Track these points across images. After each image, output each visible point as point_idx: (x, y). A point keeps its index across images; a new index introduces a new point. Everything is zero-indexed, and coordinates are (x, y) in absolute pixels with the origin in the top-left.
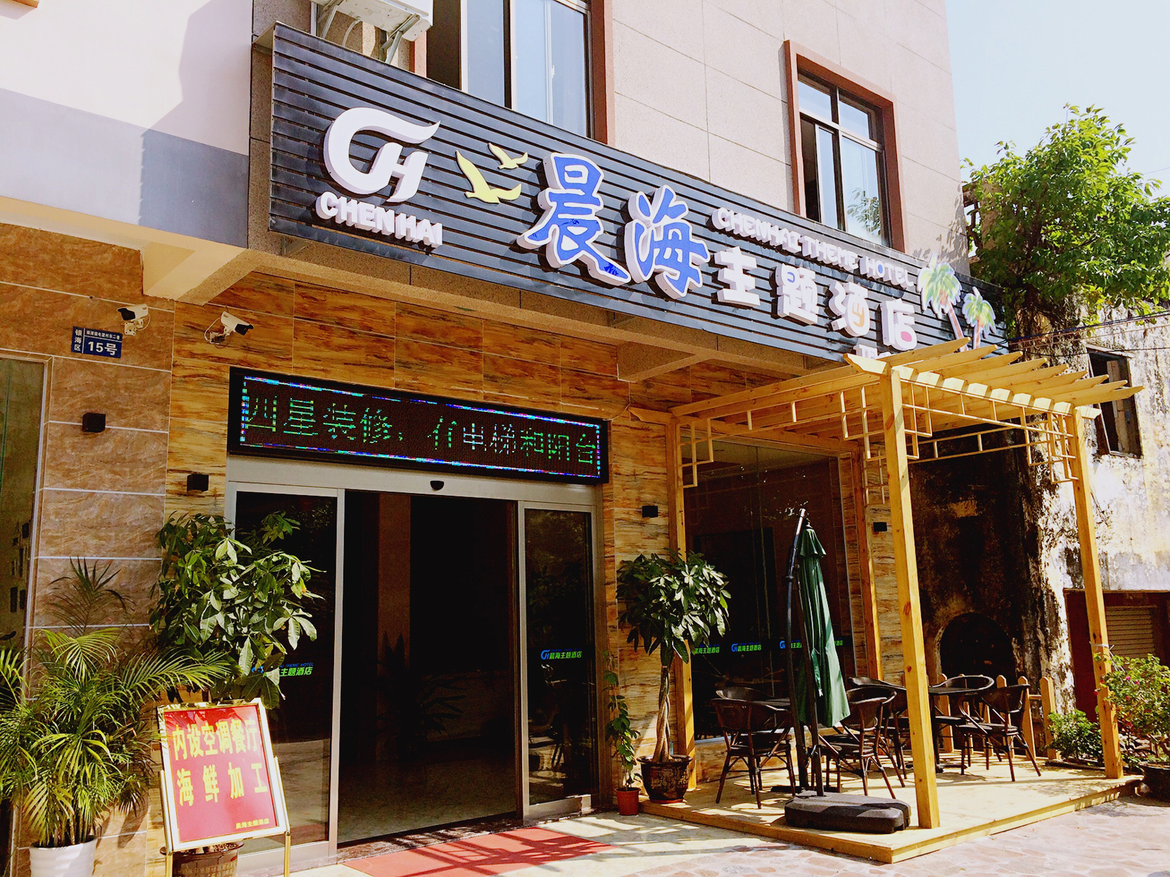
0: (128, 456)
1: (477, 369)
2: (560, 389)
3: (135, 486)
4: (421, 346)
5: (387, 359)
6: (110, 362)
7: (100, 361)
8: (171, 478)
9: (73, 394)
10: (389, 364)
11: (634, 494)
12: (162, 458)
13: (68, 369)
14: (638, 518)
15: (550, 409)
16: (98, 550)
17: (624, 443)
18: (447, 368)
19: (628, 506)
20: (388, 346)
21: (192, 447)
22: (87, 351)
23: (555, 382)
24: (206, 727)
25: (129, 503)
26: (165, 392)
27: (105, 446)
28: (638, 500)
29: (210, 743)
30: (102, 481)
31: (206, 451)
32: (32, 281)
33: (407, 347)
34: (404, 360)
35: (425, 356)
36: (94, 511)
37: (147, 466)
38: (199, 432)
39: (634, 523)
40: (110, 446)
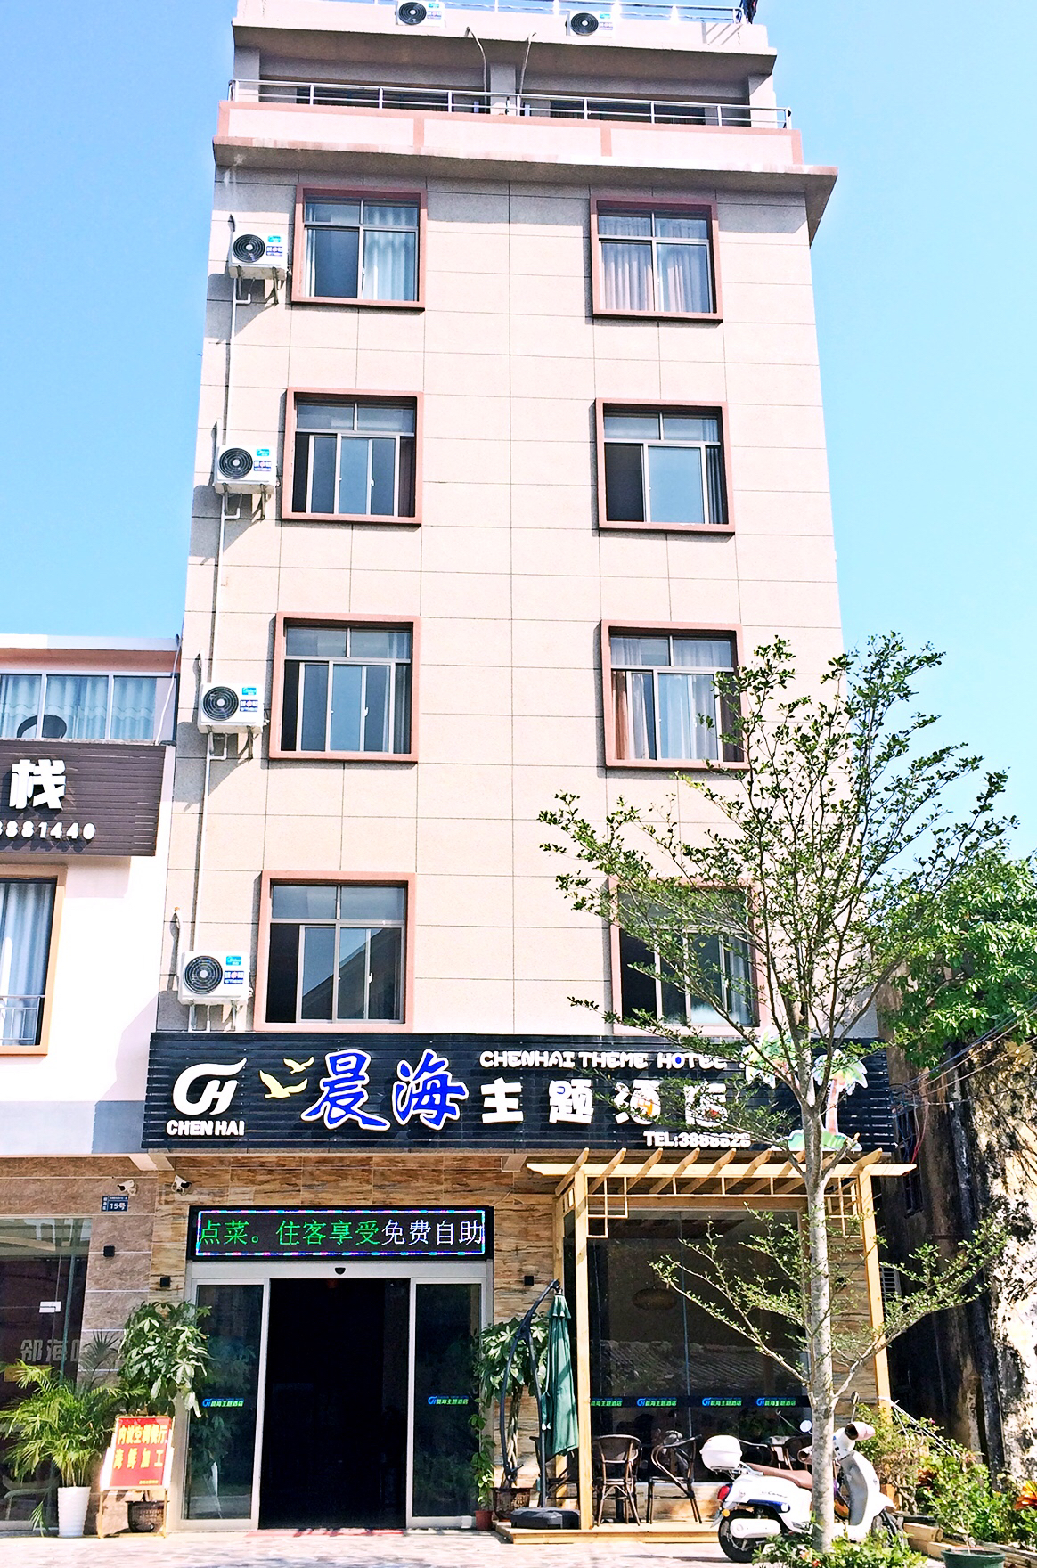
0: (129, 1269)
1: (368, 1182)
2: (442, 1187)
3: (132, 1287)
4: (322, 1172)
5: (296, 1185)
6: (122, 1213)
7: (115, 1214)
8: (152, 1280)
9: (102, 1236)
10: (297, 1188)
11: (516, 1266)
12: (147, 1268)
13: (100, 1221)
14: (520, 1287)
15: (434, 1203)
16: (112, 1325)
17: (506, 1224)
18: (343, 1184)
19: (509, 1277)
20: (297, 1176)
21: (166, 1260)
22: (110, 1209)
23: (439, 1183)
24: (139, 1427)
25: (128, 1297)
26: (151, 1228)
27: (117, 1265)
28: (520, 1271)
29: (138, 1437)
30: (115, 1285)
31: (173, 1261)
32: (82, 1174)
33: (311, 1173)
34: (308, 1183)
35: (325, 1178)
36: (110, 1302)
37: (139, 1273)
38: (169, 1250)
39: (515, 1291)
40: (120, 1264)
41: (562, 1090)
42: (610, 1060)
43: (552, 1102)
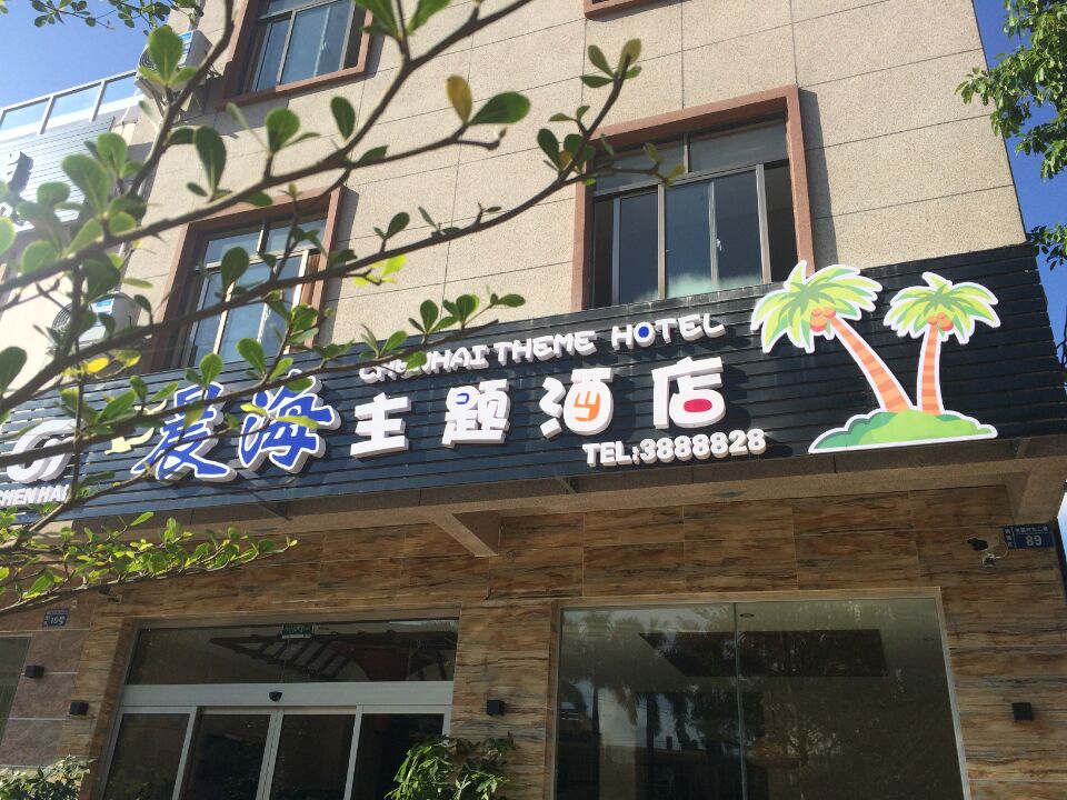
0: (53, 693)
1: (313, 580)
2: (398, 582)
3: (51, 714)
6: (59, 629)
10: (235, 592)
12: (69, 692)
13: (39, 637)
21: (88, 682)
22: (50, 625)
23: (394, 575)
25: (44, 727)
26: (82, 645)
27: (43, 687)
28: (486, 694)
30: (36, 712)
31: (95, 684)
33: (253, 573)
36: (28, 732)
37: (60, 699)
38: (94, 670)
40: (46, 686)
41: (463, 399)
42: (539, 347)
43: (448, 417)
